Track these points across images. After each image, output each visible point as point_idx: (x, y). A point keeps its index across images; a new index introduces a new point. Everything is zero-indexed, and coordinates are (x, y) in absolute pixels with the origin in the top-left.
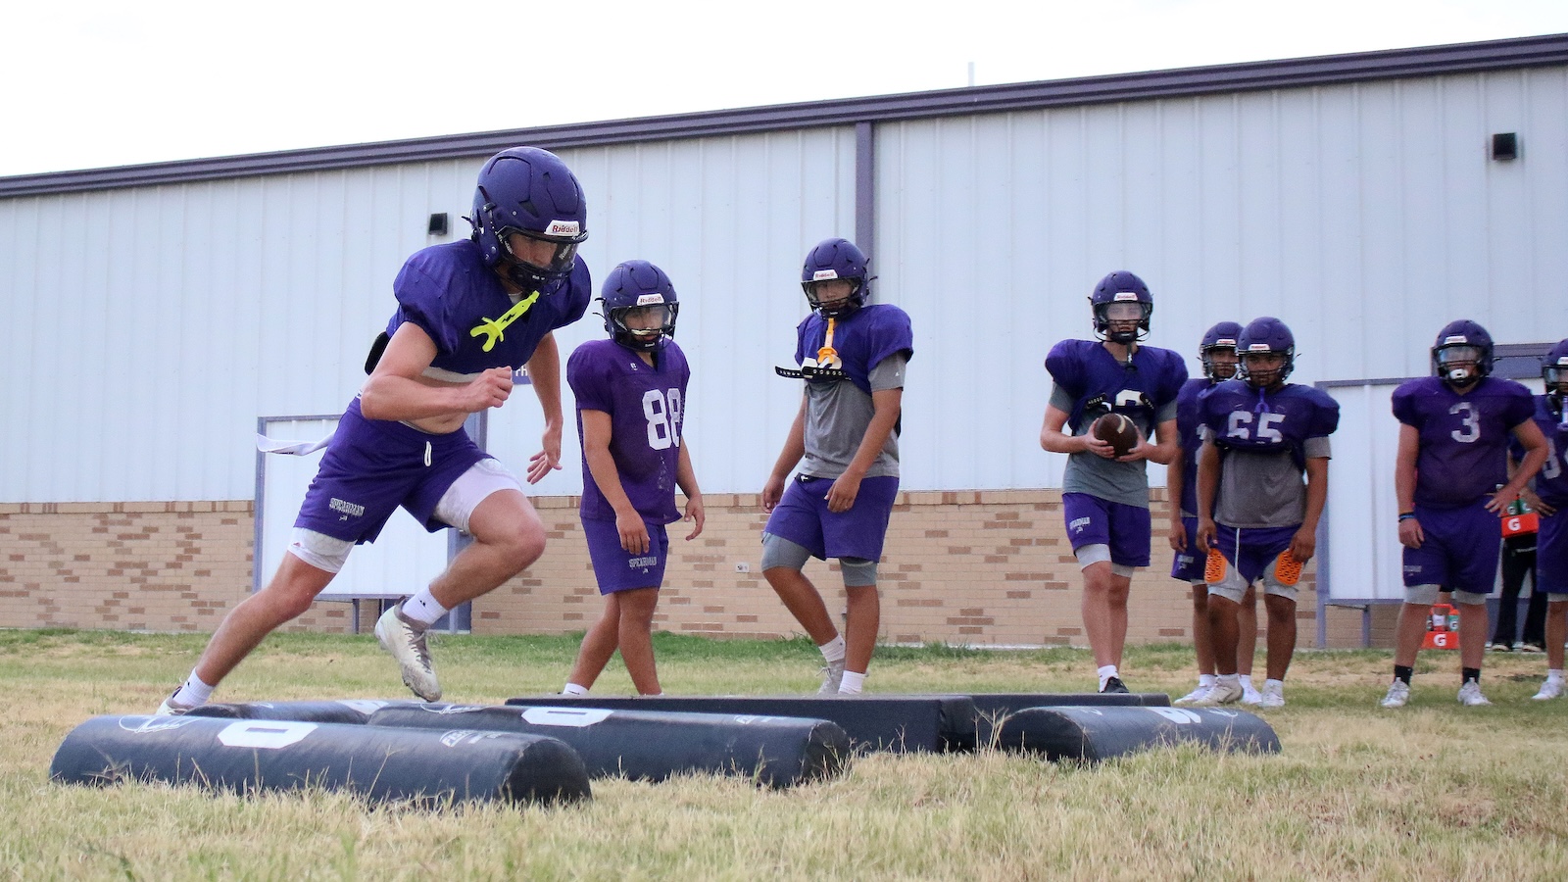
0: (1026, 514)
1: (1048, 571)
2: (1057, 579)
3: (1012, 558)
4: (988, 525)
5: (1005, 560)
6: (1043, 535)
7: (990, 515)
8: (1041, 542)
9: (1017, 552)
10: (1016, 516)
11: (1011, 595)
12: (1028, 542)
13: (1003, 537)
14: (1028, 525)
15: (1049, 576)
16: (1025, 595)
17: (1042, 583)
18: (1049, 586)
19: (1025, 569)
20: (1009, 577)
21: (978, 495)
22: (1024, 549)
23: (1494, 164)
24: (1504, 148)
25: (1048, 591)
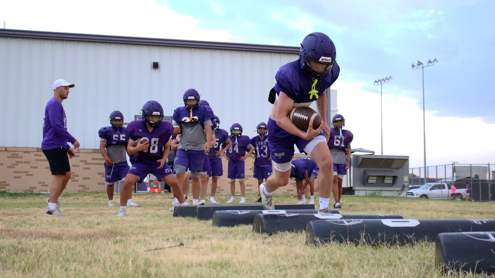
0: (20, 154)
1: (27, 170)
2: (30, 173)
3: (16, 167)
4: (9, 157)
5: (14, 167)
6: (26, 160)
7: (10, 154)
8: (25, 162)
9: (18, 165)
10: (18, 155)
11: (15, 177)
12: (21, 162)
13: (14, 161)
14: (21, 157)
15: (28, 172)
16: (20, 177)
17: (25, 174)
18: (27, 175)
19: (20, 170)
20: (15, 172)
21: (6, 148)
22: (20, 164)
23: (153, 70)
24: (156, 66)
25: (27, 176)
